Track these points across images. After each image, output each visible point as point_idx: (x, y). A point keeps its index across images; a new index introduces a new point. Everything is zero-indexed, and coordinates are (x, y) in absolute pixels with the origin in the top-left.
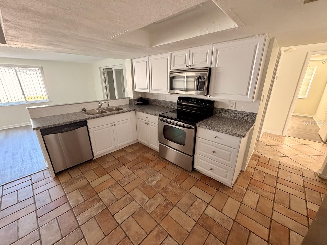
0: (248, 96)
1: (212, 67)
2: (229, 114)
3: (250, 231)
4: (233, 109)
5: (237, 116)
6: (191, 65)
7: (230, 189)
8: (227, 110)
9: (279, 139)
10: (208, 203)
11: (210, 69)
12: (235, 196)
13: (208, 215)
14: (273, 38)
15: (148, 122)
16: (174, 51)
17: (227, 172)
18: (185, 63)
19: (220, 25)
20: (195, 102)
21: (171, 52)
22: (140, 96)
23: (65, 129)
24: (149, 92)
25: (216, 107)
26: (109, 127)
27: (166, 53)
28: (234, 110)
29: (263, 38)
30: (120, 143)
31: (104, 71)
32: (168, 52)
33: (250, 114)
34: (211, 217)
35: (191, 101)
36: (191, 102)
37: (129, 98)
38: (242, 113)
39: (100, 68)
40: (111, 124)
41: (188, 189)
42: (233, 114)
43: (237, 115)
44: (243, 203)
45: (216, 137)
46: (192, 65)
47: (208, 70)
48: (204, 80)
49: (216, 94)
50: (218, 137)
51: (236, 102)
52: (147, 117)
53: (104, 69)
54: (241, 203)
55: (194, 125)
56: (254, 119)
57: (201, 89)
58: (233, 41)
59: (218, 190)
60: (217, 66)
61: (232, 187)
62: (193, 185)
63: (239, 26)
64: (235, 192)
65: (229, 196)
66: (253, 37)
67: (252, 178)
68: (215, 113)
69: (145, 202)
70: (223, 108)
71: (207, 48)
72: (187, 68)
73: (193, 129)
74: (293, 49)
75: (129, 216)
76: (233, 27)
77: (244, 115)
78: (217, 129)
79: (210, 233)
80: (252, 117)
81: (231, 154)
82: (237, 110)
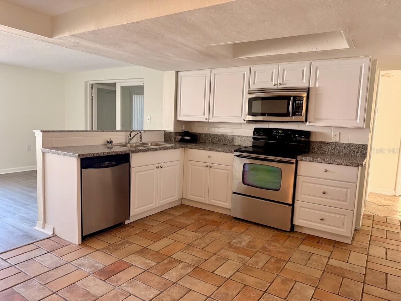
0: (358, 121)
1: (310, 86)
2: (333, 149)
3: (386, 274)
4: (337, 141)
5: (343, 151)
6: (281, 83)
7: (349, 245)
8: (329, 143)
9: (392, 199)
10: (329, 257)
11: (309, 89)
12: (357, 250)
13: (334, 265)
14: (376, 60)
15: (211, 165)
16: (254, 65)
17: (344, 219)
18: (272, 81)
19: (329, 44)
20: (282, 133)
21: (250, 65)
22: (183, 128)
23: (106, 163)
24: (207, 121)
25: (313, 140)
26: (154, 169)
27: (241, 67)
28: (339, 143)
29: (367, 60)
30: (163, 199)
31: (92, 88)
32: (245, 66)
33: (359, 146)
34: (338, 266)
35: (275, 132)
36: (276, 134)
37: (165, 131)
38: (349, 145)
39: (86, 82)
40: (157, 165)
41: (295, 248)
42: (337, 148)
43: (343, 149)
44: (369, 255)
45: (326, 171)
46: (283, 83)
47: (307, 90)
48: (302, 102)
49: (317, 120)
50: (329, 171)
51: (340, 132)
52: (209, 157)
53: (92, 85)
54: (368, 255)
55: (296, 158)
56: (365, 153)
57: (297, 114)
58: (335, 59)
59: (334, 247)
60: (317, 86)
61: (350, 243)
62: (300, 244)
63: (350, 48)
64: (355, 247)
65: (350, 251)
66: (357, 58)
67: (371, 236)
68: (313, 149)
69: (246, 260)
70: (323, 141)
71: (304, 65)
72: (276, 87)
73: (293, 163)
74: (393, 74)
75: (235, 271)
76: (343, 47)
77: (352, 149)
78: (327, 160)
79: (343, 278)
80: (362, 149)
81: (347, 192)
82: (343, 142)
